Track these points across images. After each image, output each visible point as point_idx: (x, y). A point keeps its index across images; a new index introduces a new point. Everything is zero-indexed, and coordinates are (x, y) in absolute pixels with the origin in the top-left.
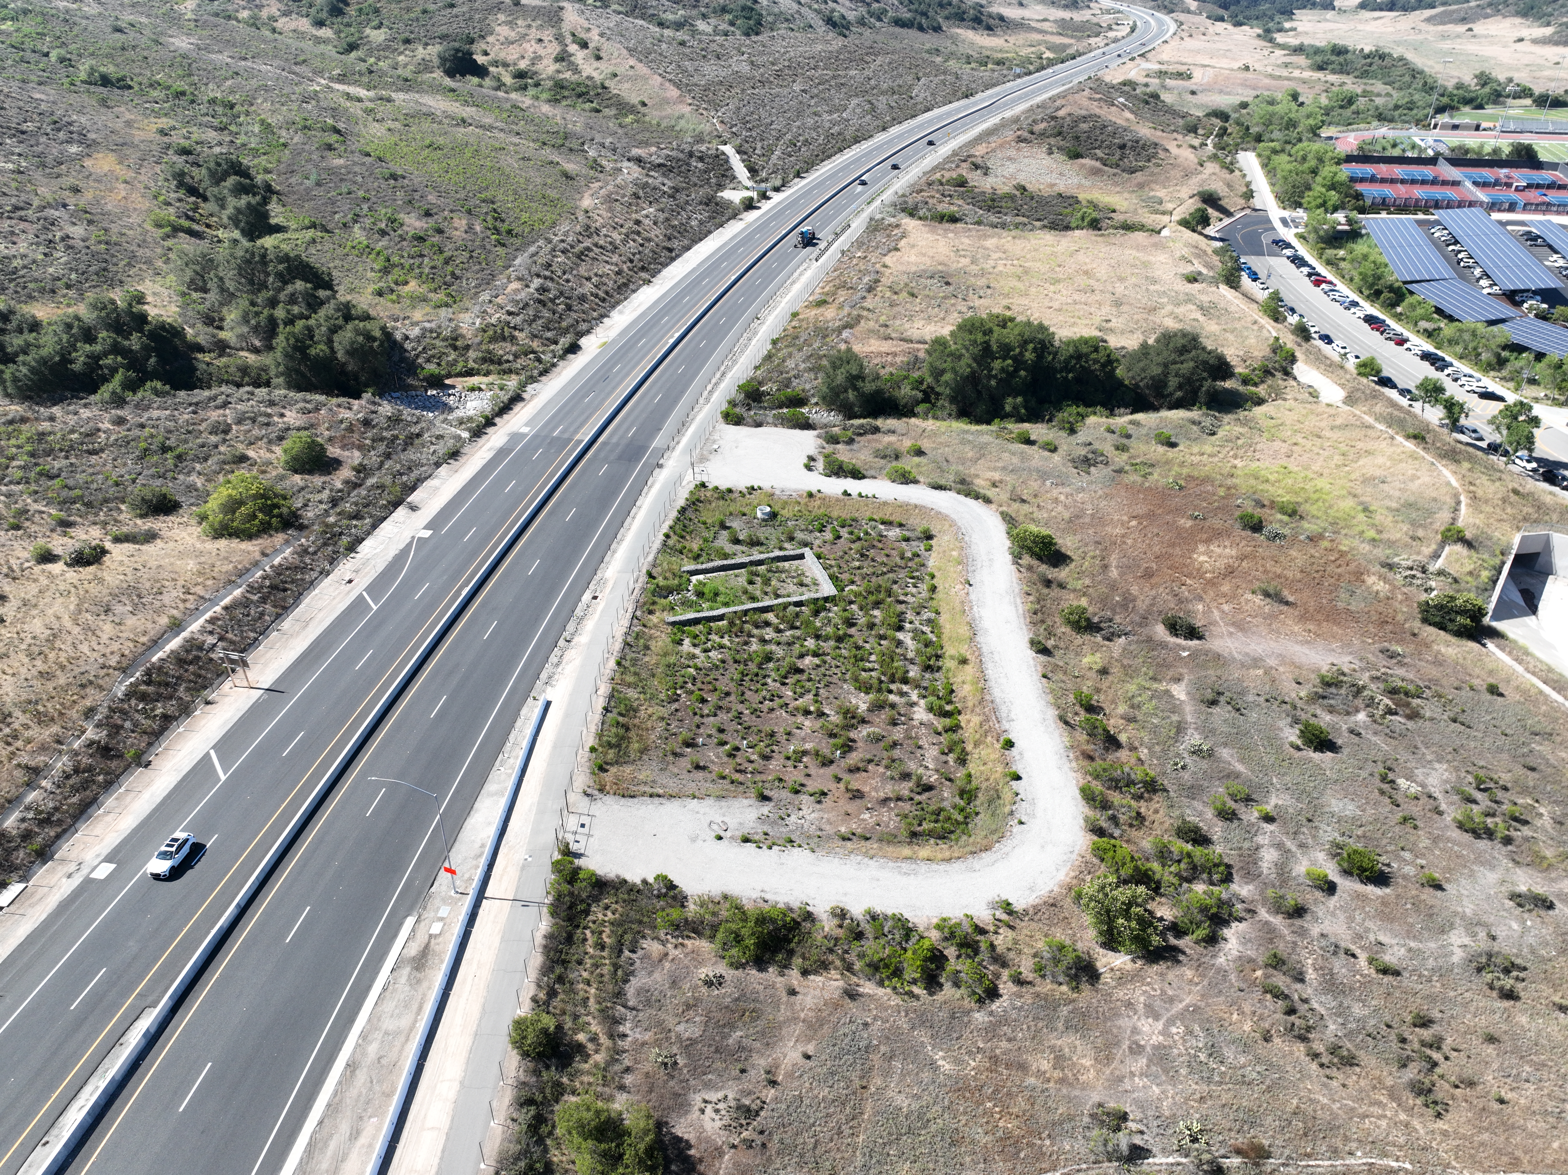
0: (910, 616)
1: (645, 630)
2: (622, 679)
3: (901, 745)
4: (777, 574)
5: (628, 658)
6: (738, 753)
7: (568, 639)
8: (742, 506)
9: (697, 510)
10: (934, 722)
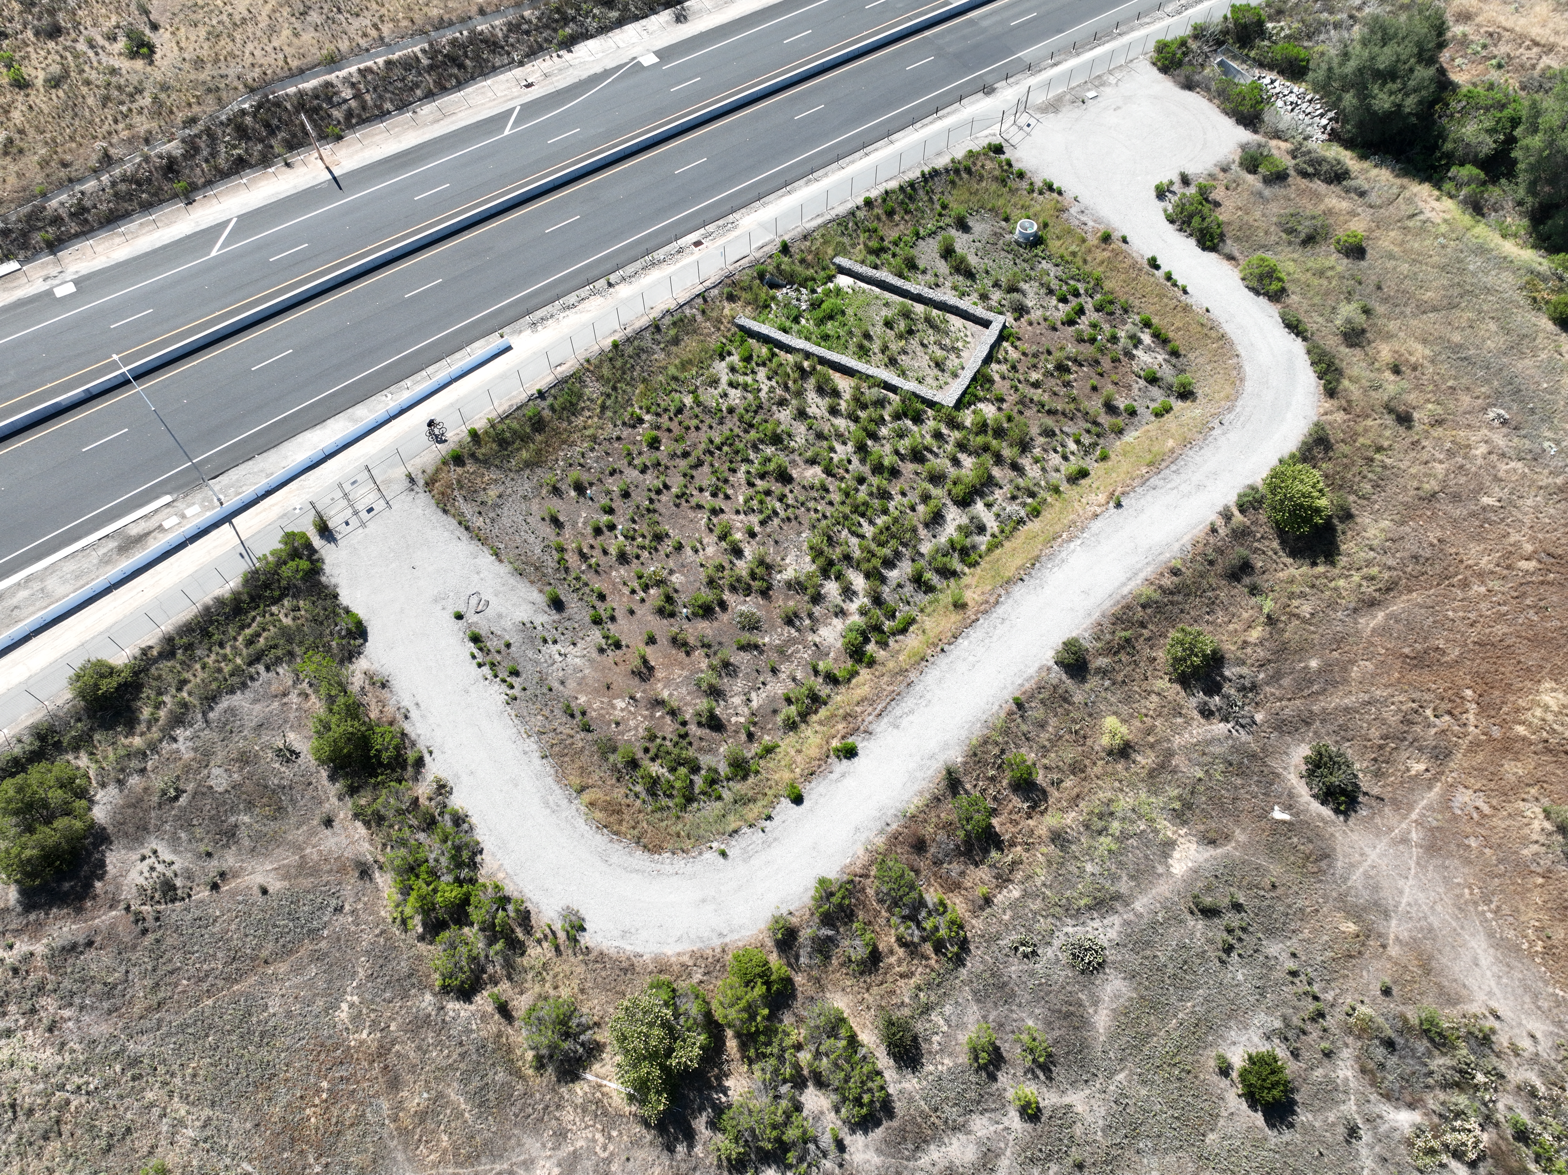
0: (998, 494)
1: (699, 318)
2: (599, 366)
3: (761, 652)
4: (931, 331)
5: (636, 343)
6: (607, 533)
7: (612, 281)
8: (1015, 205)
9: (953, 182)
10: (832, 655)
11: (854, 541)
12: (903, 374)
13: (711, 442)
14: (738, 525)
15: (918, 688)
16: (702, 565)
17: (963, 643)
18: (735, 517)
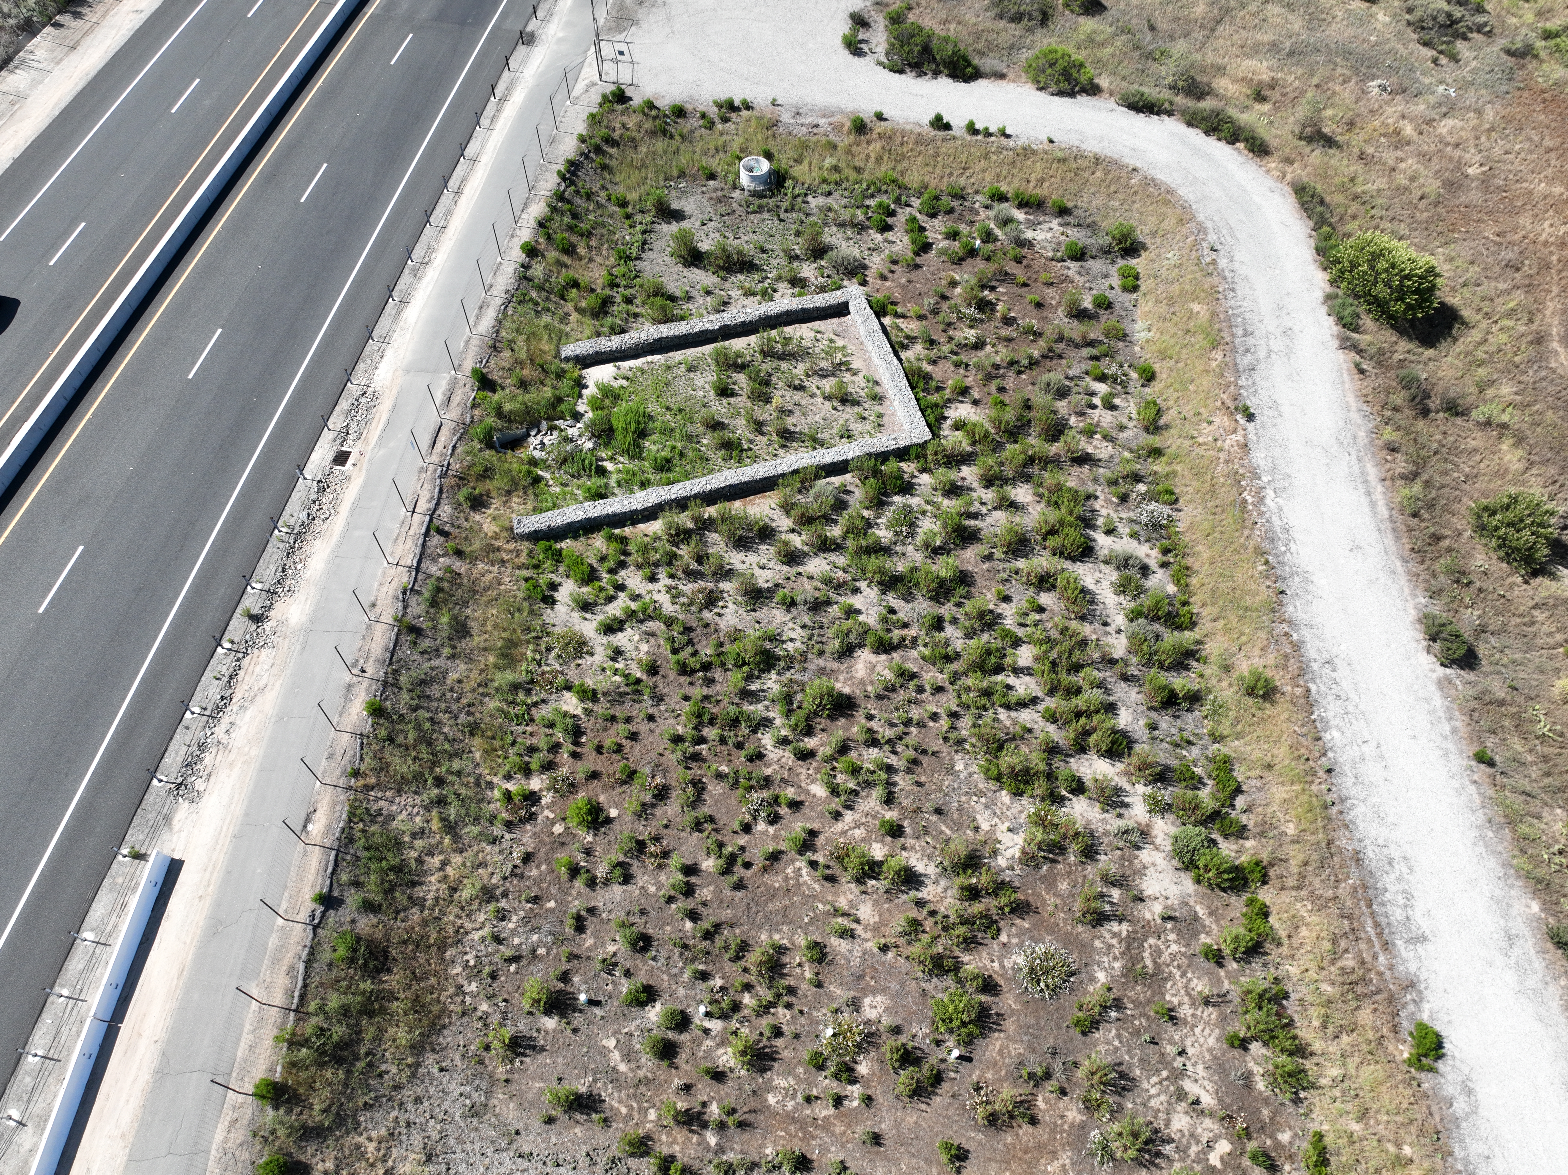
0: (1103, 508)
1: (460, 566)
2: (382, 767)
3: (1118, 1004)
4: (784, 365)
5: (403, 679)
6: (683, 1037)
7: (256, 610)
8: (705, 153)
9: (604, 167)
10: (1201, 911)
11: (1026, 716)
12: (817, 442)
13: (677, 739)
14: (858, 833)
15: (1370, 852)
16: (884, 949)
17: (1332, 736)
18: (840, 826)
